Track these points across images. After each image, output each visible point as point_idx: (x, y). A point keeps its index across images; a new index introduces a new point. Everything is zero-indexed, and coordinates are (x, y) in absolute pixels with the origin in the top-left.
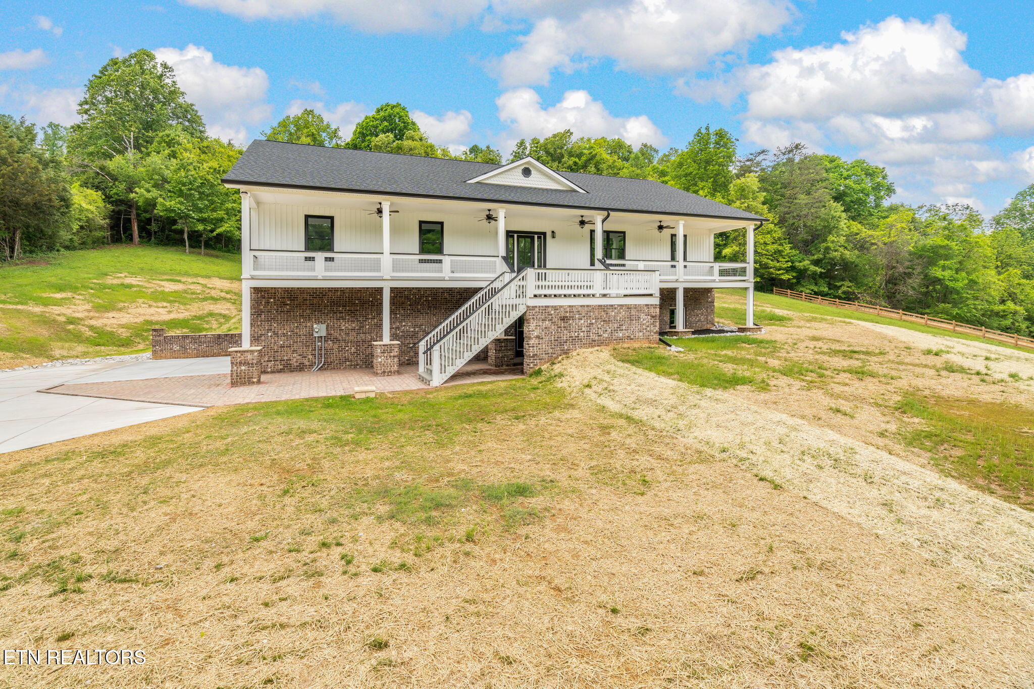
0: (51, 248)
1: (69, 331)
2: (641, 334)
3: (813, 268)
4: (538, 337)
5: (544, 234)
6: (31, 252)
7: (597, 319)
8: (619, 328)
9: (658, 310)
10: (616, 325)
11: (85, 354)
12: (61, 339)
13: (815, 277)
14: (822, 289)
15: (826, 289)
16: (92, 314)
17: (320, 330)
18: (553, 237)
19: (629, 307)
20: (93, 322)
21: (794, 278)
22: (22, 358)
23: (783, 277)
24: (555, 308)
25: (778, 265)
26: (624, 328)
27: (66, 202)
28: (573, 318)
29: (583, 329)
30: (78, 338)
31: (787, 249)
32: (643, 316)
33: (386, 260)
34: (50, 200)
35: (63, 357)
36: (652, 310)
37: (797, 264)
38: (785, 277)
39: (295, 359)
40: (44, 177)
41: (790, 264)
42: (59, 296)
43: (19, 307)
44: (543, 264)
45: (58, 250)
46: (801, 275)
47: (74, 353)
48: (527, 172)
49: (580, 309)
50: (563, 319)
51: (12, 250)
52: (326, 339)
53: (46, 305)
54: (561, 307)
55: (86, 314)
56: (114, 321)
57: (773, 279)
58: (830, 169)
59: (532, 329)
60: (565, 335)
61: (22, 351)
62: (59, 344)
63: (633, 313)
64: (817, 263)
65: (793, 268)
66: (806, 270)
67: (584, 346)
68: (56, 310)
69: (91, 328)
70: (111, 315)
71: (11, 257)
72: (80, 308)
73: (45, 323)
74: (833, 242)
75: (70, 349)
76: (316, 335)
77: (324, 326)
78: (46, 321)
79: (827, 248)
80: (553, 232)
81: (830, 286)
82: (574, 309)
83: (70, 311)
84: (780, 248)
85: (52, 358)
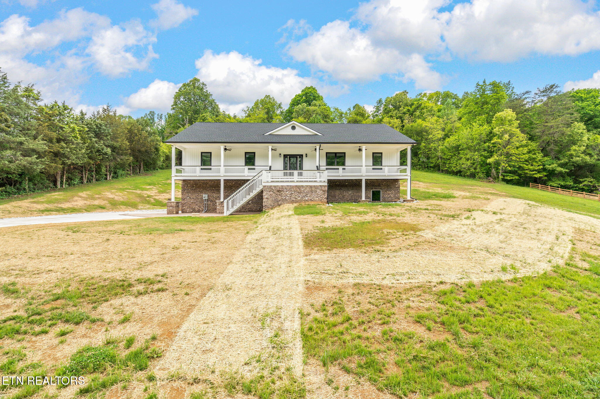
0: (154, 169)
1: (146, 200)
2: (317, 199)
3: (559, 169)
4: (267, 198)
5: (302, 155)
6: (147, 170)
7: (295, 191)
8: (306, 195)
9: (326, 188)
10: (304, 194)
11: (149, 208)
12: (143, 203)
13: (561, 175)
14: (568, 183)
15: (570, 183)
16: (156, 194)
17: (205, 196)
18: (306, 157)
19: (311, 187)
20: (156, 197)
21: (546, 176)
22: (128, 208)
23: (535, 176)
24: (275, 187)
25: (531, 167)
26: (308, 195)
27: (157, 150)
28: (283, 191)
29: (288, 196)
30: (149, 203)
31: (539, 156)
32: (318, 191)
33: (222, 169)
34: (150, 149)
35: (141, 209)
36: (323, 188)
37: (547, 166)
38: (538, 176)
39: (197, 208)
40: (149, 140)
41: (542, 167)
42: (148, 187)
43: (134, 191)
44: (301, 168)
45: (157, 170)
46: (551, 174)
47: (145, 208)
48: (293, 128)
49: (286, 187)
50: (278, 191)
51: (140, 170)
52: (208, 200)
53: (142, 190)
54: (277, 186)
55: (155, 194)
56: (164, 197)
57: (531, 177)
58: (586, 99)
59: (265, 195)
60: (279, 198)
61: (129, 206)
62: (142, 204)
63: (313, 189)
64: (562, 165)
65: (544, 170)
66: (553, 171)
67: (288, 203)
68: (145, 192)
69: (155, 199)
70: (163, 195)
71: (140, 173)
72: (154, 192)
73: (140, 197)
74: (575, 150)
75: (145, 206)
76: (204, 199)
77: (207, 196)
78: (140, 196)
79: (571, 155)
80: (306, 154)
81: (576, 181)
82: (284, 187)
83: (150, 193)
84: (534, 156)
85: (137, 209)
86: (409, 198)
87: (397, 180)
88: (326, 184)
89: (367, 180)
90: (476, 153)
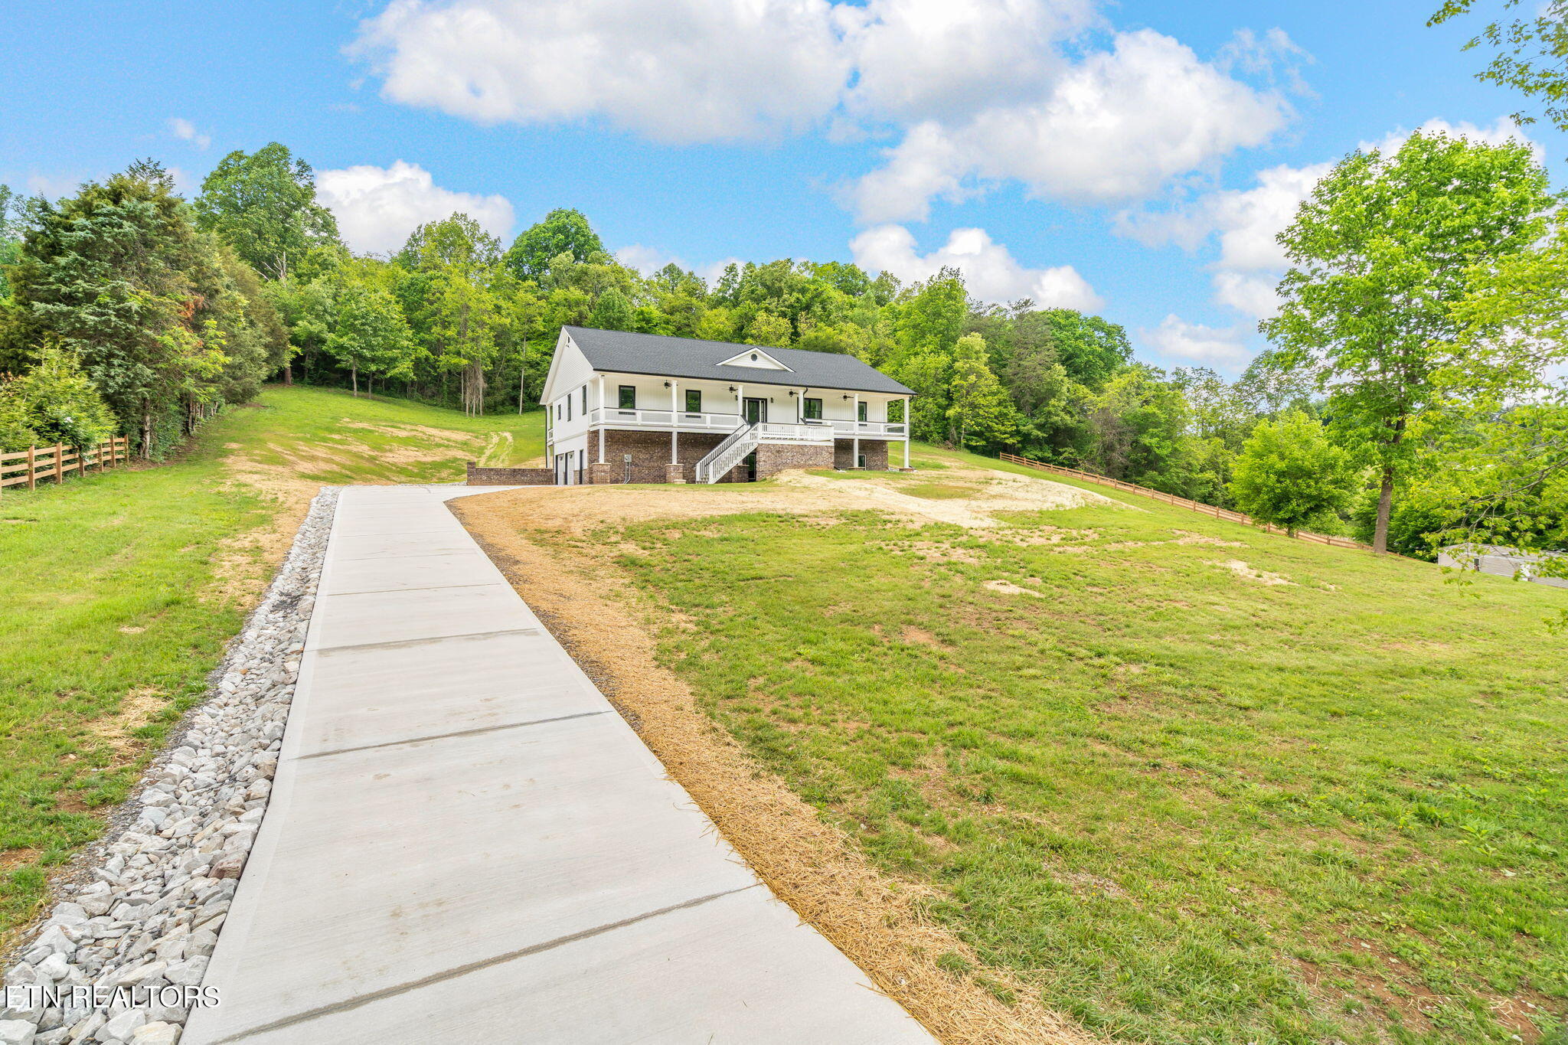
2: (823, 462)
3: (1036, 432)
4: (762, 460)
5: (766, 400)
7: (797, 452)
8: (810, 459)
9: (836, 449)
10: (808, 457)
13: (1037, 442)
14: (1046, 454)
15: (1049, 454)
17: (628, 458)
18: (772, 403)
19: (816, 447)
21: (1019, 442)
23: (1007, 441)
24: (774, 445)
25: (1002, 428)
26: (813, 458)
28: (783, 451)
29: (789, 458)
31: (1012, 411)
32: (825, 452)
33: (675, 415)
36: (830, 449)
37: (1021, 428)
38: (1010, 441)
39: (614, 476)
41: (1015, 428)
44: (765, 420)
46: (1026, 440)
48: (754, 357)
49: (788, 446)
50: (778, 451)
52: (632, 463)
54: (777, 444)
57: (999, 443)
58: (1065, 326)
59: (761, 457)
60: (779, 461)
63: (819, 450)
64: (1040, 427)
65: (1018, 432)
66: (1029, 434)
67: (790, 467)
74: (1054, 406)
76: (625, 461)
77: (630, 456)
79: (1049, 413)
80: (771, 400)
81: (1055, 453)
82: (784, 446)
84: (1005, 411)
86: (907, 466)
87: (883, 442)
88: (833, 444)
89: (860, 441)
90: (930, 400)
